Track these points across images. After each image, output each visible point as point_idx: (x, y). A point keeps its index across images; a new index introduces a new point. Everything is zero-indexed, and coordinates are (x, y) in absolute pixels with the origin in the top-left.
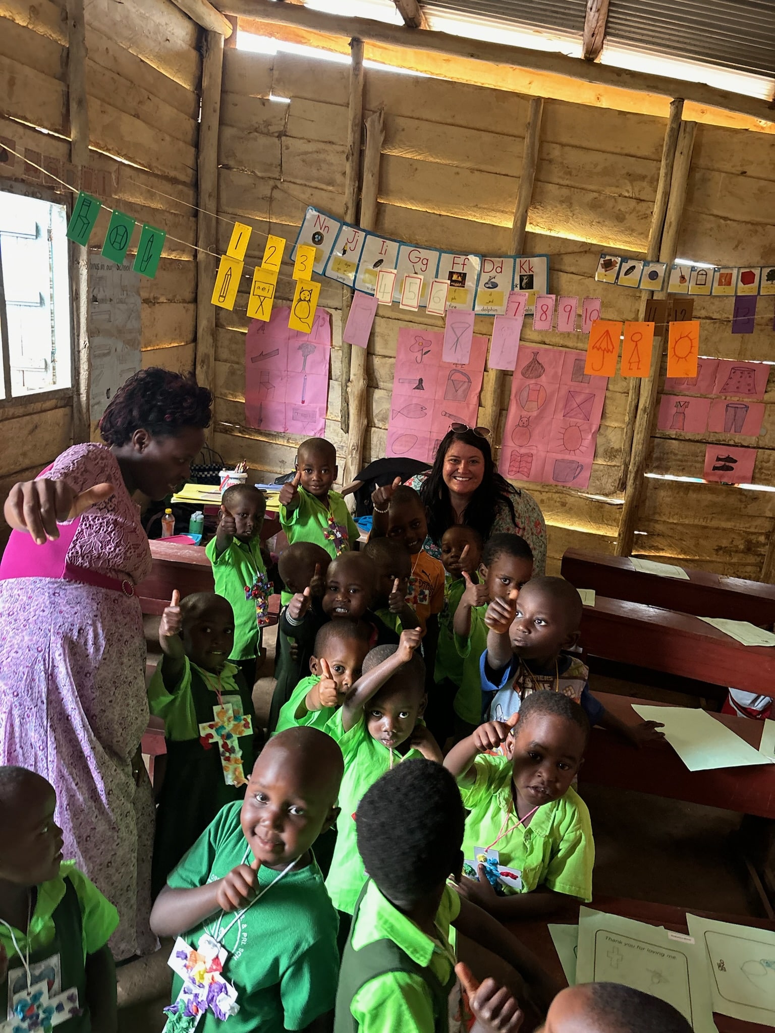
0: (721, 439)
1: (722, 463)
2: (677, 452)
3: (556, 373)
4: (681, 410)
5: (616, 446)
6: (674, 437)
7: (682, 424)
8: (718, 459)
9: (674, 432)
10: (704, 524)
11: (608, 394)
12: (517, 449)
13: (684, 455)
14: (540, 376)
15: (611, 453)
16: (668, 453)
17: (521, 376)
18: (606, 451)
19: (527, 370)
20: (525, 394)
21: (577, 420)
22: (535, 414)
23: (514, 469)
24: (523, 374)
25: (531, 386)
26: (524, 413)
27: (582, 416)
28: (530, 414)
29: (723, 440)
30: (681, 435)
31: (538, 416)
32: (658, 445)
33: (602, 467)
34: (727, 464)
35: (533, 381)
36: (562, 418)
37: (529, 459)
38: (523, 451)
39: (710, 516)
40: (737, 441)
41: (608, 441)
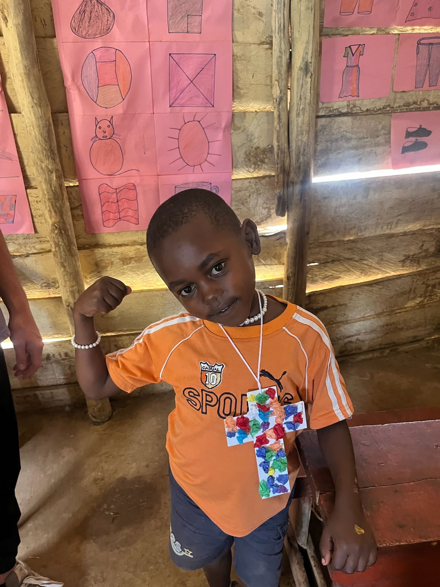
0: (411, 101)
1: (413, 139)
2: (349, 135)
3: (137, 20)
4: (352, 61)
5: (263, 144)
6: (345, 111)
7: (355, 86)
8: (409, 135)
9: (345, 103)
10: (388, 232)
11: (238, 51)
12: (107, 181)
13: (360, 139)
14: (109, 30)
15: (255, 157)
16: (337, 140)
17: (72, 36)
18: (248, 155)
19: (81, 20)
20: (90, 71)
21: (195, 110)
22: (119, 110)
23: (112, 216)
24: (75, 30)
25: (98, 54)
26: (101, 113)
27: (201, 100)
28: (110, 112)
29: (415, 103)
30: (355, 106)
31: (125, 113)
32: (324, 127)
33: (246, 183)
34: (420, 139)
35: (98, 43)
36: (169, 109)
37: (131, 194)
38: (117, 182)
39: (395, 220)
40: (431, 100)
41: (249, 138)
